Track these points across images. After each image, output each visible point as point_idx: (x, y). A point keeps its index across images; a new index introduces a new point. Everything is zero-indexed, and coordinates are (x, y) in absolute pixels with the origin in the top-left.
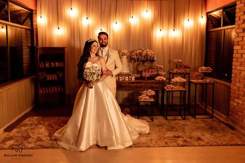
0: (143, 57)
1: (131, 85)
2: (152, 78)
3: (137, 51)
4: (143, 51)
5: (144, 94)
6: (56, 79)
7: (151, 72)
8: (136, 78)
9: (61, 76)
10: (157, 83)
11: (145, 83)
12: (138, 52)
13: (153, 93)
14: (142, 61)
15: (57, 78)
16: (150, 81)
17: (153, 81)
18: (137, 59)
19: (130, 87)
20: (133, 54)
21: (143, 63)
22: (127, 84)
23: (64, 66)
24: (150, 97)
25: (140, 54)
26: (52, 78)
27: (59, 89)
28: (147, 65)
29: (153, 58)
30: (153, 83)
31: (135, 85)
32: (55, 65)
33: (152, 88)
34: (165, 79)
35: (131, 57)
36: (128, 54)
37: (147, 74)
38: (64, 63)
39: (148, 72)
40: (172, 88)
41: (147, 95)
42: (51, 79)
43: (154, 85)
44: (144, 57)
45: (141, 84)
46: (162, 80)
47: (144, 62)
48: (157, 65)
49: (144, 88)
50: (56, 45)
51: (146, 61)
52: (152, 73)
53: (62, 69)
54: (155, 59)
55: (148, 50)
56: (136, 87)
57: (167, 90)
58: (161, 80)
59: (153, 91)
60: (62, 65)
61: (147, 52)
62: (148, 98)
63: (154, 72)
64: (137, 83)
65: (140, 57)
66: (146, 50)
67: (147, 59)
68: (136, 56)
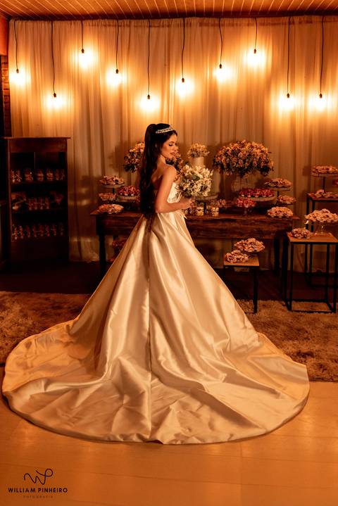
0: (241, 162)
1: (210, 225)
2: (262, 208)
3: (227, 144)
4: (243, 146)
5: (237, 248)
6: (48, 208)
7: (260, 196)
8: (221, 211)
9: (59, 201)
10: (270, 223)
11: (244, 222)
12: (230, 148)
13: (259, 246)
14: (240, 169)
15: (50, 206)
16: (257, 218)
17: (264, 217)
18: (228, 165)
19: (207, 230)
20: (220, 152)
21: (242, 175)
22: (199, 224)
23: (66, 178)
24: (251, 255)
25: (235, 153)
26: (39, 206)
27: (54, 230)
28: (252, 178)
29: (266, 162)
30: (262, 221)
31: (219, 225)
32: (45, 177)
33: (259, 235)
34: (290, 213)
35: (214, 161)
36: (206, 154)
37: (247, 202)
38: (66, 173)
39: (252, 196)
40: (305, 237)
41: (244, 252)
42: (36, 208)
43: (265, 228)
44: (244, 161)
45: (234, 225)
46: (284, 217)
47: (242, 172)
48: (274, 180)
49: (240, 235)
50: (49, 134)
51: (247, 171)
52: (261, 200)
54: (272, 164)
55: (254, 144)
56: (222, 230)
57: (292, 240)
58: (281, 215)
59: (258, 243)
60: (60, 177)
61: (252, 147)
62: (246, 258)
63: (267, 196)
64: (223, 221)
65: (234, 159)
66: (249, 144)
67: (251, 164)
68: (224, 157)
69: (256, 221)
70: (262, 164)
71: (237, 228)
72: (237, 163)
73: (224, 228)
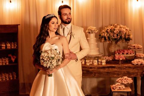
0: (115, 35)
1: (102, 70)
2: (128, 61)
3: (107, 27)
4: (116, 27)
5: (117, 82)
6: (7, 64)
7: (127, 54)
8: (107, 62)
9: (13, 60)
10: (134, 68)
11: (119, 68)
12: (109, 28)
13: (130, 81)
14: (115, 39)
15: (9, 63)
16: (126, 65)
17: (130, 65)
18: (109, 37)
19: (100, 73)
20: (103, 31)
21: (116, 43)
22: (95, 69)
23: (17, 47)
24: (126, 86)
25: (112, 31)
27: (11, 76)
28: (121, 44)
29: (129, 35)
30: (130, 67)
31: (106, 70)
32: (6, 46)
33: (129, 75)
35: (100, 35)
36: (96, 32)
37: (121, 57)
38: (17, 44)
39: (123, 54)
41: (122, 84)
42: (1, 64)
43: (131, 71)
44: (117, 35)
45: (114, 70)
46: (141, 64)
47: (117, 41)
48: (134, 45)
49: (118, 75)
51: (119, 40)
52: (128, 55)
53: (15, 52)
54: (131, 37)
55: (122, 26)
56: (108, 72)
59: (129, 78)
60: (14, 46)
61: (121, 28)
62: (124, 87)
63: (131, 54)
64: (108, 67)
65: (112, 34)
66: (119, 26)
67: (121, 36)
68: (106, 33)
69: (126, 67)
70: (127, 37)
71: (116, 71)
72: (114, 36)
73: (109, 71)
